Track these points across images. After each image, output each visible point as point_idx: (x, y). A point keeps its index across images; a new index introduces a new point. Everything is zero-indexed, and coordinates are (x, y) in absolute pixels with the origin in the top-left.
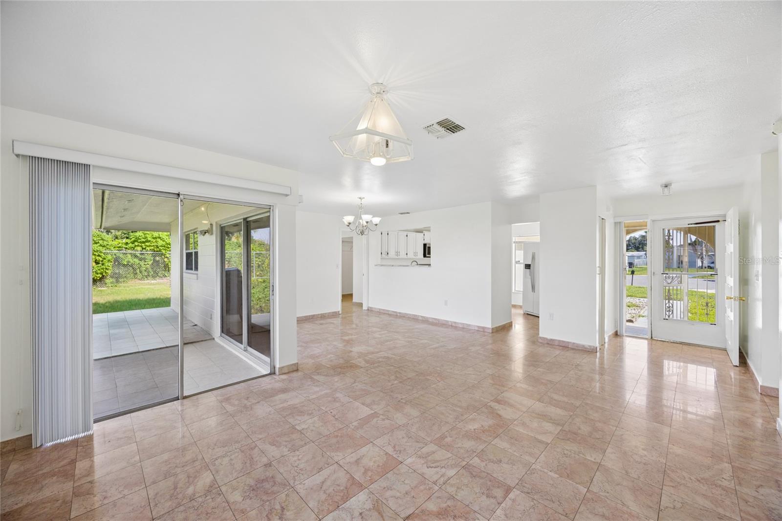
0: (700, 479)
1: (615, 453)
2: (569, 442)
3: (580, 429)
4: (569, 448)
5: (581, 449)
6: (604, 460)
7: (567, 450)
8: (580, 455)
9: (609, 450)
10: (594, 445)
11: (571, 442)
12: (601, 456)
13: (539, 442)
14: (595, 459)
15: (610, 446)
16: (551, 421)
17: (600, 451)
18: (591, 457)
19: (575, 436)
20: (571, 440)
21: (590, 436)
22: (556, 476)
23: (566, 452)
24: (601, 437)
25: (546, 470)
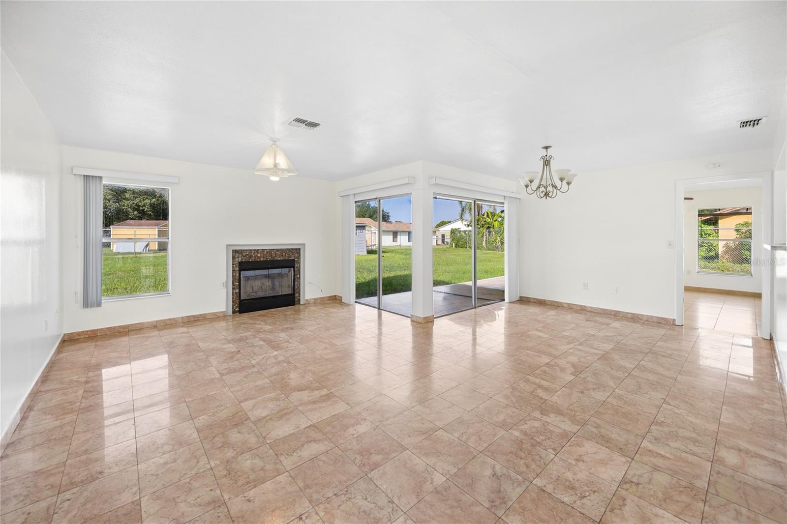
0: (100, 476)
1: (189, 436)
2: (231, 415)
3: (239, 432)
4: (224, 411)
5: (216, 417)
6: (192, 424)
7: (224, 409)
8: (212, 414)
9: (195, 435)
10: (211, 429)
11: (229, 416)
12: (197, 425)
13: (247, 399)
14: (199, 419)
15: (199, 439)
16: (270, 417)
17: (201, 428)
18: (203, 419)
19: (234, 423)
20: (230, 418)
21: (222, 433)
22: (210, 394)
23: (222, 408)
24: (213, 441)
25: (219, 391)
